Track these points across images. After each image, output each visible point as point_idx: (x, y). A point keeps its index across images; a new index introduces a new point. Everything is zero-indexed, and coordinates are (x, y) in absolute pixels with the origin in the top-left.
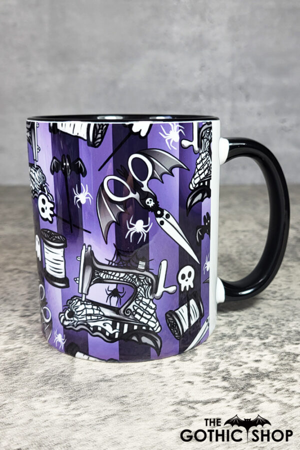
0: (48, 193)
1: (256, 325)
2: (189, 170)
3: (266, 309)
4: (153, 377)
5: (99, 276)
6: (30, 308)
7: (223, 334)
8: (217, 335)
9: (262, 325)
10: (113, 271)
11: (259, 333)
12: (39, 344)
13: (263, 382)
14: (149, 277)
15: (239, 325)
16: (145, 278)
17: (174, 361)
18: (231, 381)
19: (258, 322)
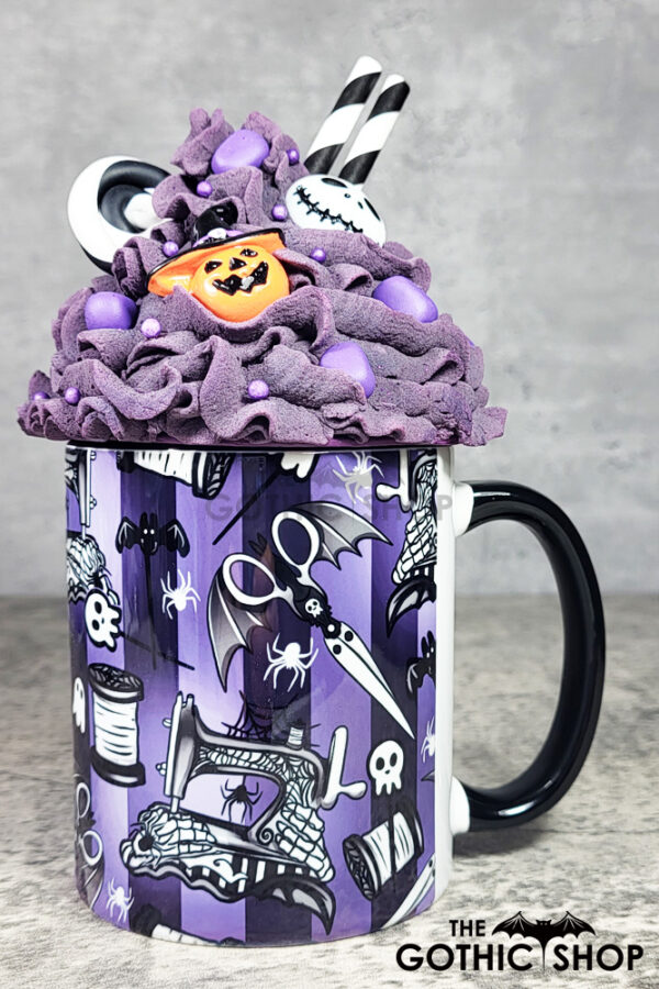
0: (109, 590)
1: (538, 882)
2: (391, 544)
3: (560, 851)
4: (318, 974)
5: (207, 759)
6: (46, 848)
7: (464, 896)
8: (451, 899)
9: (551, 880)
10: (236, 749)
11: (544, 895)
12: (73, 913)
13: (546, 984)
14: (309, 762)
15: (501, 881)
16: (303, 764)
17: (361, 946)
18: (480, 980)
19: (543, 875)
